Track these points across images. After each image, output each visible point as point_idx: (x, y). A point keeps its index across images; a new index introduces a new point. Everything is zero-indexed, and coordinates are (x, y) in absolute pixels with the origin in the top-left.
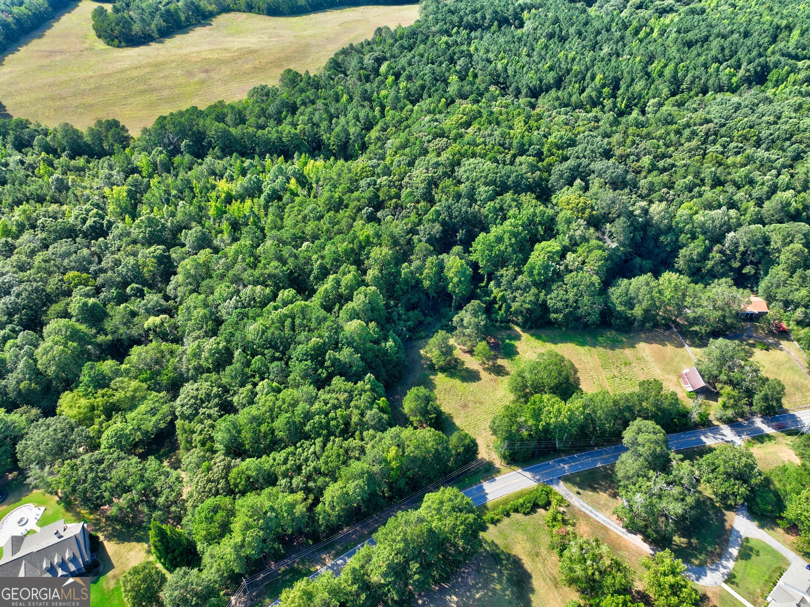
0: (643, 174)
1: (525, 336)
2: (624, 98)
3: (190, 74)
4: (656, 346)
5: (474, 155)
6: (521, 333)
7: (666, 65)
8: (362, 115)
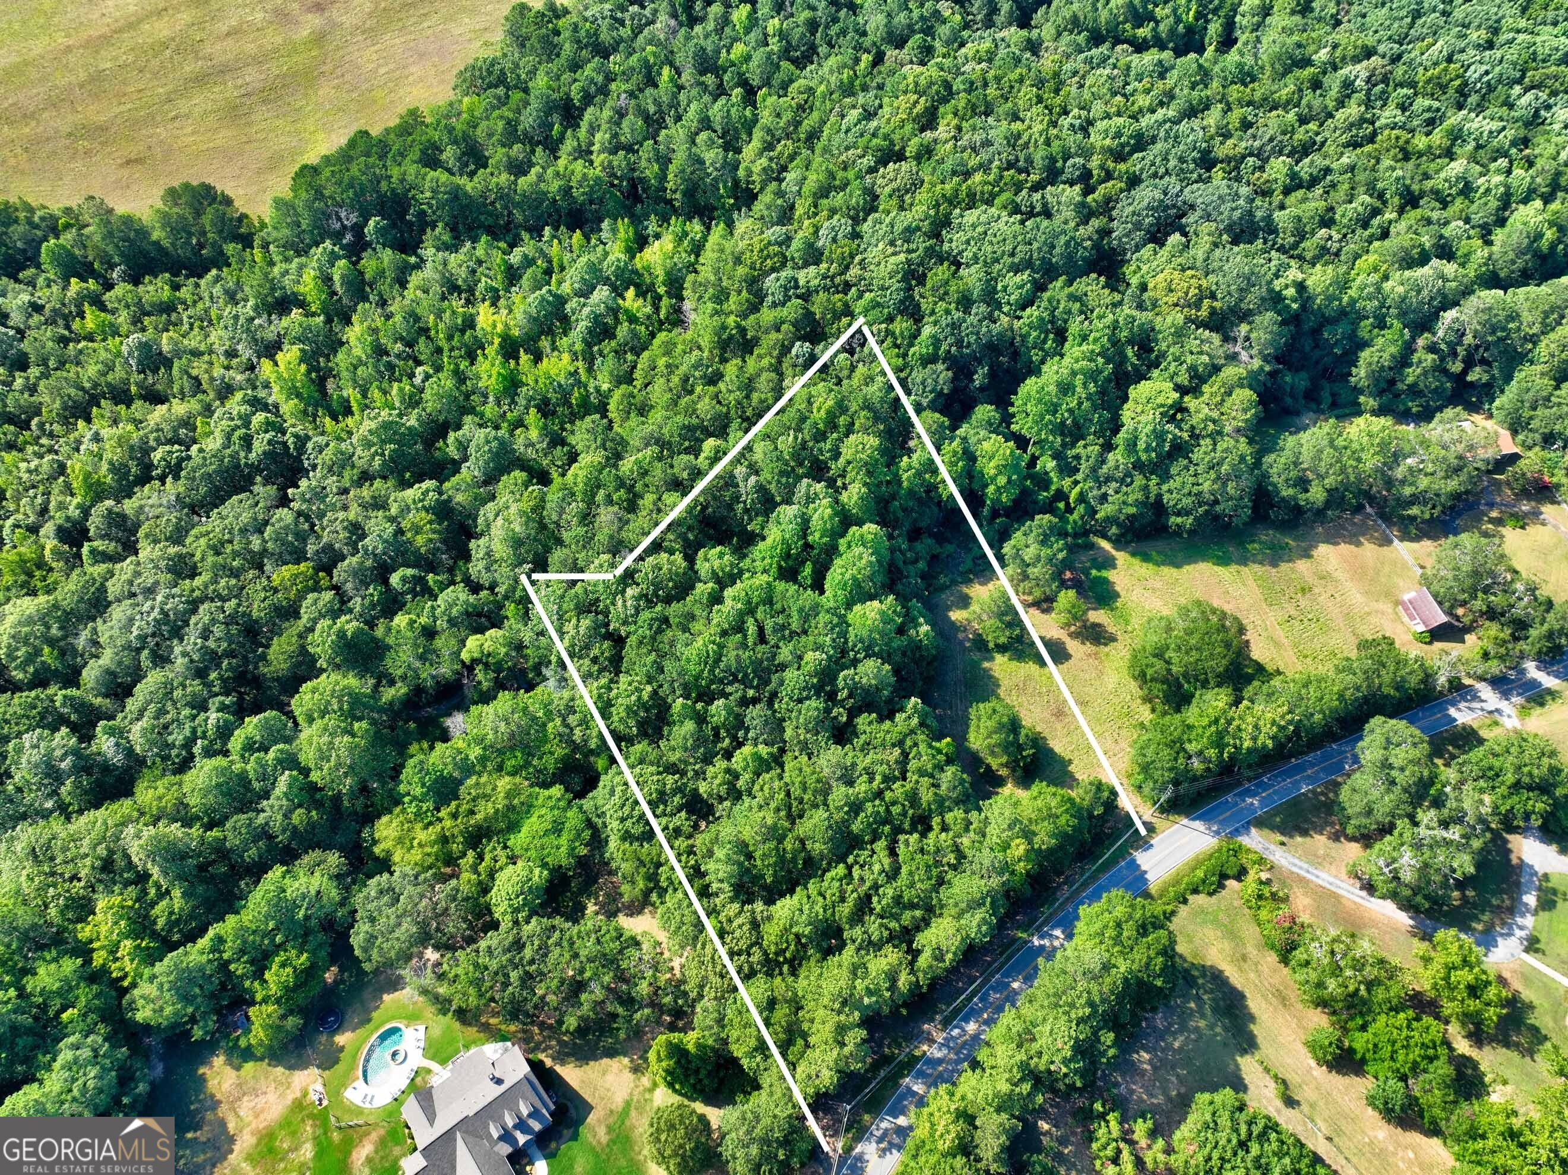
0: (1278, 198)
1: (1121, 557)
4: (1345, 549)
5: (973, 200)
6: (1114, 552)
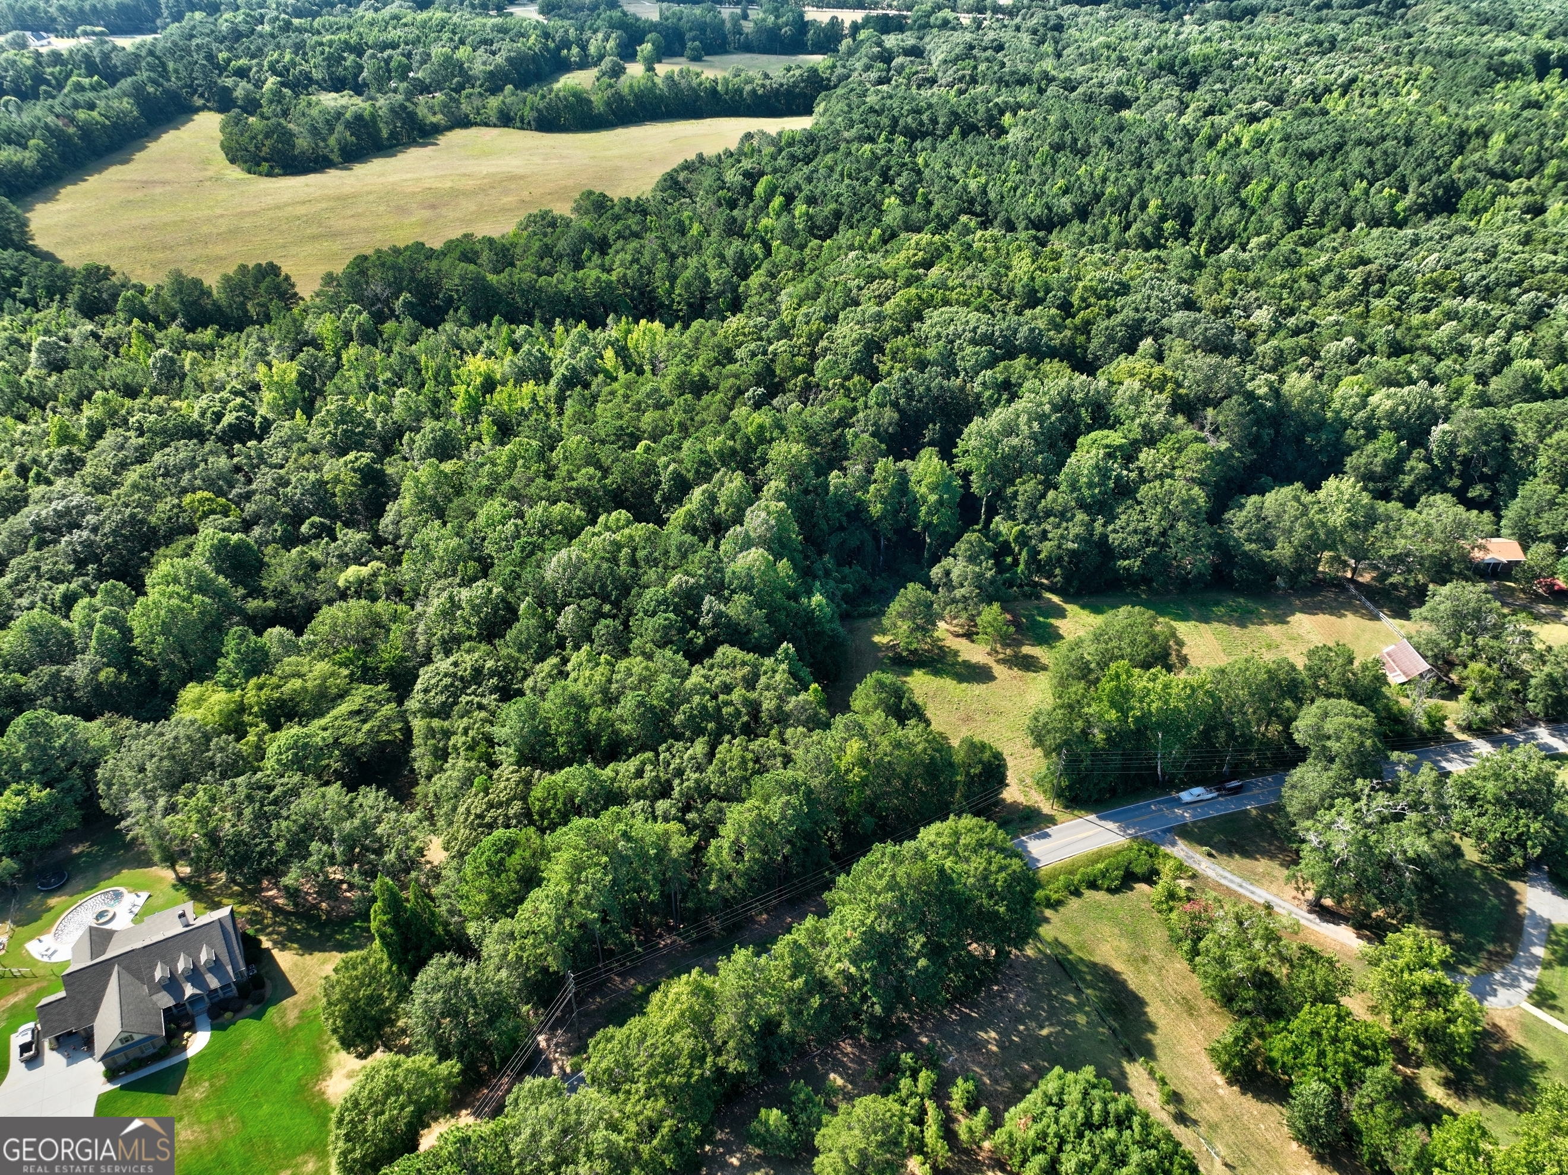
0: (1261, 336)
1: (1071, 608)
2: (1202, 240)
3: (402, 211)
4: (1323, 618)
5: (946, 303)
6: (1065, 605)
7: (1271, 188)
8: (730, 253)
